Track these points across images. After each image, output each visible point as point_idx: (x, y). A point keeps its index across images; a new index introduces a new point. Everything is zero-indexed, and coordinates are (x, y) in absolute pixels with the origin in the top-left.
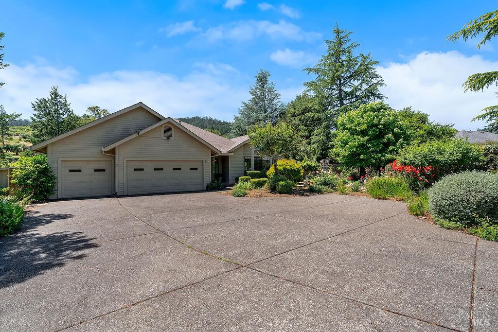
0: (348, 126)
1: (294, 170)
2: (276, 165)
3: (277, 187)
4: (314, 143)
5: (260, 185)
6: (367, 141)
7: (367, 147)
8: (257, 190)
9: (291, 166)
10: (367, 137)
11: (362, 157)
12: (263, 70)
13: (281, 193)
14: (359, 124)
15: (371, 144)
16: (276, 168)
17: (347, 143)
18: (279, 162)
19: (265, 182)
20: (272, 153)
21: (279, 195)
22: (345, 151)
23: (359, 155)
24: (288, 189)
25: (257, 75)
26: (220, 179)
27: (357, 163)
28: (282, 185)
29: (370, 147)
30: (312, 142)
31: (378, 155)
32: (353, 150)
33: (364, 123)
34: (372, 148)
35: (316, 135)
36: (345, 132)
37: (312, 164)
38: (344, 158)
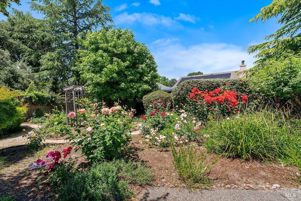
0: (104, 45)
10: (128, 62)
11: (123, 85)
23: (118, 83)
29: (129, 75)
30: (42, 68)
31: (136, 85)
32: (113, 75)
33: (123, 45)
34: (131, 76)
35: (48, 60)
36: (100, 52)
37: (43, 94)
38: (95, 87)
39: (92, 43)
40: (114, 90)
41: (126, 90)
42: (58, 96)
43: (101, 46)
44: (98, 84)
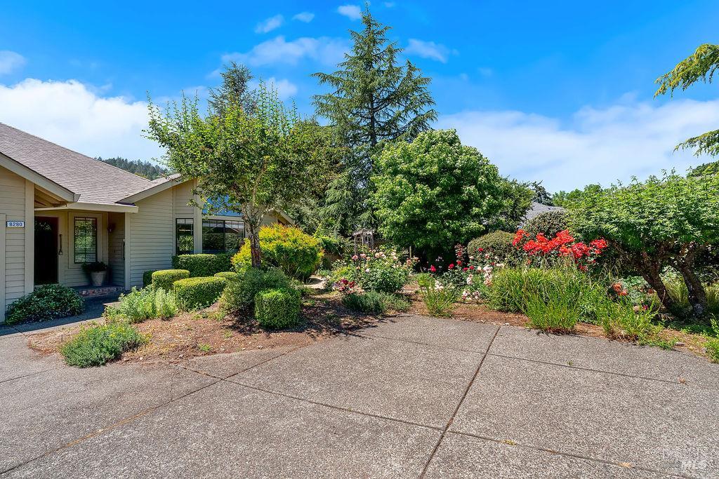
0: (404, 167)
1: (304, 251)
2: (255, 239)
3: (257, 308)
4: (332, 203)
5: (204, 297)
6: (437, 196)
7: (437, 207)
8: (194, 313)
9: (295, 241)
10: (438, 188)
11: (430, 225)
12: (238, 65)
13: (270, 328)
14: (422, 165)
15: (443, 201)
16: (253, 247)
17: (401, 199)
18: (264, 232)
19: (218, 288)
20: (242, 201)
21: (263, 335)
22: (399, 214)
23: (424, 221)
24: (295, 311)
25: (226, 72)
26: (99, 278)
27: (419, 237)
28: (273, 302)
29: (443, 207)
30: (328, 200)
31: (455, 223)
32: (415, 211)
33: (432, 162)
34: (446, 209)
35: (336, 188)
36: (399, 177)
37: (331, 239)
38: (393, 228)
39: (389, 165)
40: (419, 233)
41: (438, 232)
42: (347, 242)
43: (400, 167)
44: (396, 224)
